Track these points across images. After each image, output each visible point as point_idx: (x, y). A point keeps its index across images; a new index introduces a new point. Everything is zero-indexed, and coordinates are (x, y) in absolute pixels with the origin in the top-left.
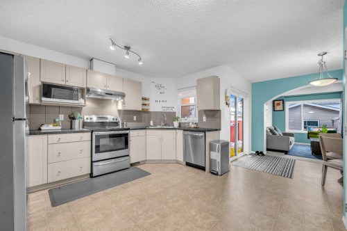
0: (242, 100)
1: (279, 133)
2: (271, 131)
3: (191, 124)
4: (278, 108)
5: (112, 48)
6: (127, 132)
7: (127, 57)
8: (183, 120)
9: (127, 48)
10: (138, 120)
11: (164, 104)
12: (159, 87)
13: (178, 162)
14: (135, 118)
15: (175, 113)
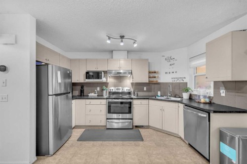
3: (201, 97)
5: (109, 42)
6: (131, 100)
7: (122, 44)
8: (195, 92)
9: (122, 37)
10: (148, 90)
11: (174, 75)
14: (145, 89)
15: (186, 83)
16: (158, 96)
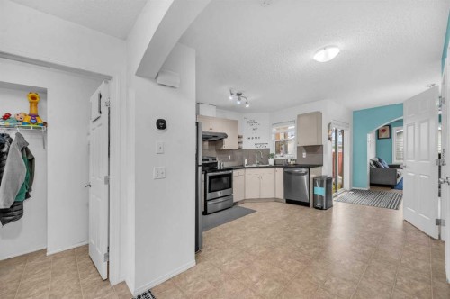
0: (342, 131)
1: (385, 165)
2: (375, 163)
3: (289, 161)
4: (383, 135)
5: (231, 98)
6: (231, 172)
7: (239, 103)
8: (279, 157)
9: (239, 94)
10: (232, 160)
11: (257, 141)
12: (252, 122)
13: (276, 200)
14: (229, 157)
15: (269, 150)
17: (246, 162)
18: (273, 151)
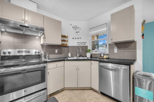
3: (102, 55)
8: (94, 52)
12: (75, 28)
14: (56, 51)
15: (87, 47)
16: (69, 57)
17: (70, 55)
18: (90, 48)
